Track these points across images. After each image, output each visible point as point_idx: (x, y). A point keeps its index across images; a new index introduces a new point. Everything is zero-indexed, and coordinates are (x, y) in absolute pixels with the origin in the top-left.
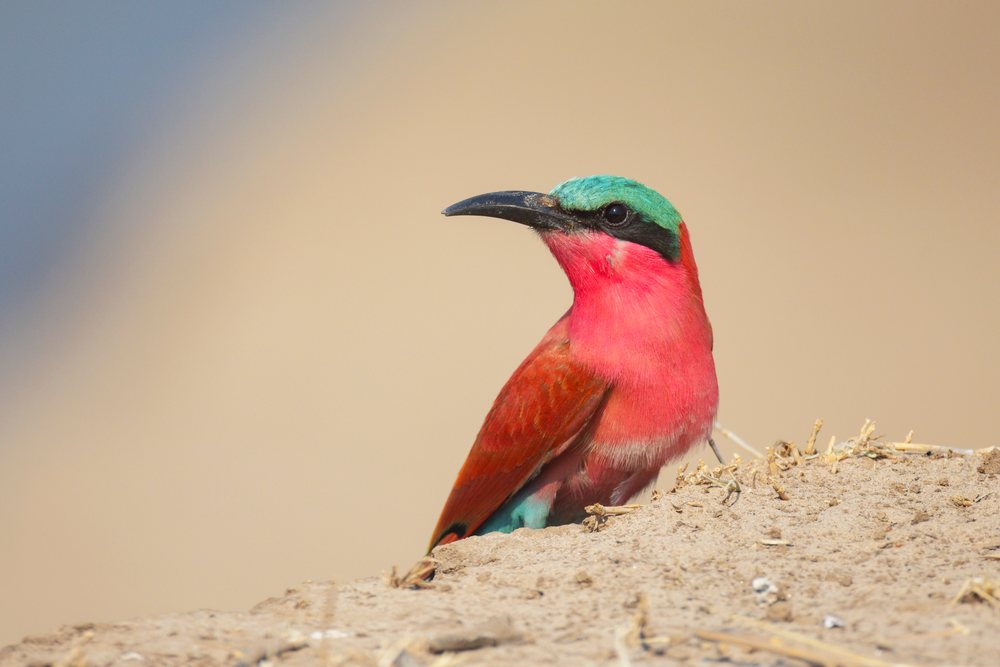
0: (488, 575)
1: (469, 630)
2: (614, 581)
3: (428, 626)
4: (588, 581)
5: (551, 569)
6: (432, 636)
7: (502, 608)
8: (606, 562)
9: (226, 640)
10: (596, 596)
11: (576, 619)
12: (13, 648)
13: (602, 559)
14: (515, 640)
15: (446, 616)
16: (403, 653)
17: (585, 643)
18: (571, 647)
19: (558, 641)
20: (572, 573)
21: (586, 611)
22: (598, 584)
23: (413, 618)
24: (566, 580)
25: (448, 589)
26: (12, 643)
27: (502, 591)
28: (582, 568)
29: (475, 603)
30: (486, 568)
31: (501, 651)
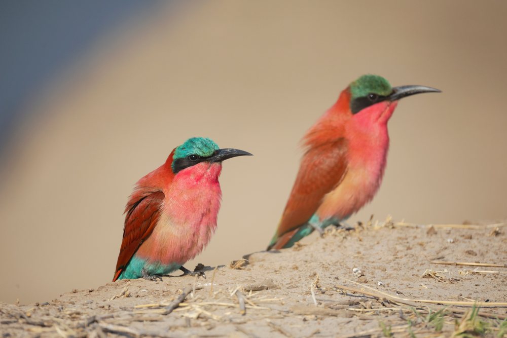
0: (263, 265)
1: (258, 284)
2: (305, 268)
3: (243, 282)
4: (297, 268)
5: (284, 264)
6: (246, 285)
7: (269, 277)
8: (302, 261)
9: (176, 286)
10: (299, 273)
11: (293, 281)
12: (102, 287)
13: (301, 260)
14: (274, 287)
15: (249, 279)
16: (237, 291)
17: (297, 288)
18: (292, 290)
19: (288, 288)
20: (291, 265)
21: (297, 278)
22: (300, 269)
23: (238, 279)
24: (289, 267)
25: (249, 270)
26: (103, 285)
27: (267, 271)
28: (294, 264)
29: (259, 275)
30: (262, 263)
31: (269, 291)
